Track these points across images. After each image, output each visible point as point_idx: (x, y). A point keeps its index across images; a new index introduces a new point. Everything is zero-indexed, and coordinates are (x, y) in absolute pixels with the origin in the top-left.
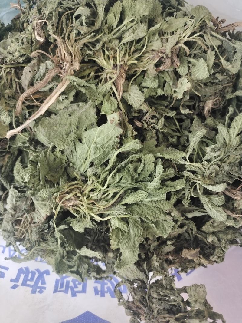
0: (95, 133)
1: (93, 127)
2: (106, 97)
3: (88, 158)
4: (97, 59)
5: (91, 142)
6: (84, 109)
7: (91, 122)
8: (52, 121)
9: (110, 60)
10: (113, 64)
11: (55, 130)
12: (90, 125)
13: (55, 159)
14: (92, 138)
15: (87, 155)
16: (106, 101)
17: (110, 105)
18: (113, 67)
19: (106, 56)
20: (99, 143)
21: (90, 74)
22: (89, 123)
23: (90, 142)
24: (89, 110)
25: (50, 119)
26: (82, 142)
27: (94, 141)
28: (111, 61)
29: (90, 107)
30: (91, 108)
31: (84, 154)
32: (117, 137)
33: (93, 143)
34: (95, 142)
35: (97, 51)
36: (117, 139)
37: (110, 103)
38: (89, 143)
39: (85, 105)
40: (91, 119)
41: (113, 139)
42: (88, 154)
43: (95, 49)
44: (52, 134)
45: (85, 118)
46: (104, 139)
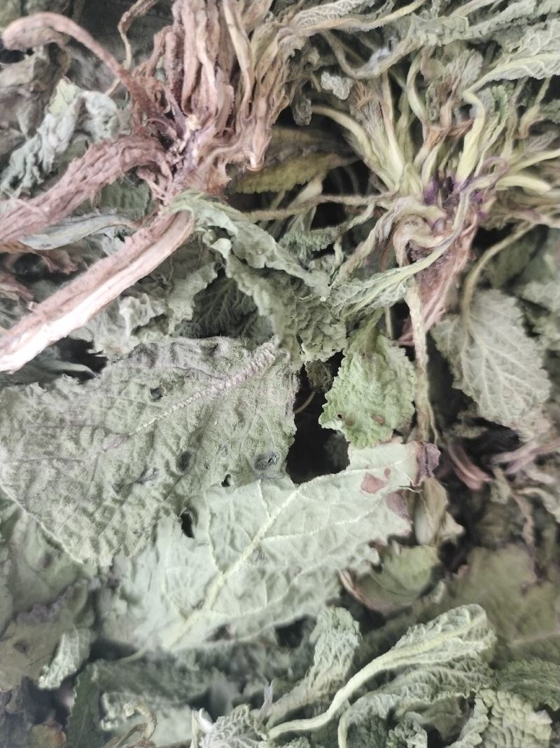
0: (270, 510)
1: (264, 479)
2: (364, 335)
3: (207, 606)
4: (361, 123)
5: (238, 543)
6: (238, 375)
7: (258, 451)
8: (56, 406)
9: (424, 151)
10: (435, 174)
11: (64, 455)
12: (252, 463)
13: (48, 561)
14: (248, 525)
15: (205, 591)
16: (357, 360)
17: (374, 386)
18: (430, 186)
19: (404, 122)
20: (279, 556)
21: (299, 187)
22: (248, 455)
23: (232, 543)
24: (264, 379)
25: (47, 398)
26: (194, 529)
27: (256, 539)
28: (428, 155)
29: (269, 370)
30: (275, 378)
31: (192, 584)
32: (373, 544)
33: (249, 550)
34: (259, 549)
35: (365, 81)
36: (367, 550)
37: (379, 377)
38: (228, 549)
39: (245, 352)
40: (261, 427)
41: (352, 549)
42: (213, 590)
43: (361, 73)
44: (47, 473)
45: (234, 419)
46: (305, 546)
